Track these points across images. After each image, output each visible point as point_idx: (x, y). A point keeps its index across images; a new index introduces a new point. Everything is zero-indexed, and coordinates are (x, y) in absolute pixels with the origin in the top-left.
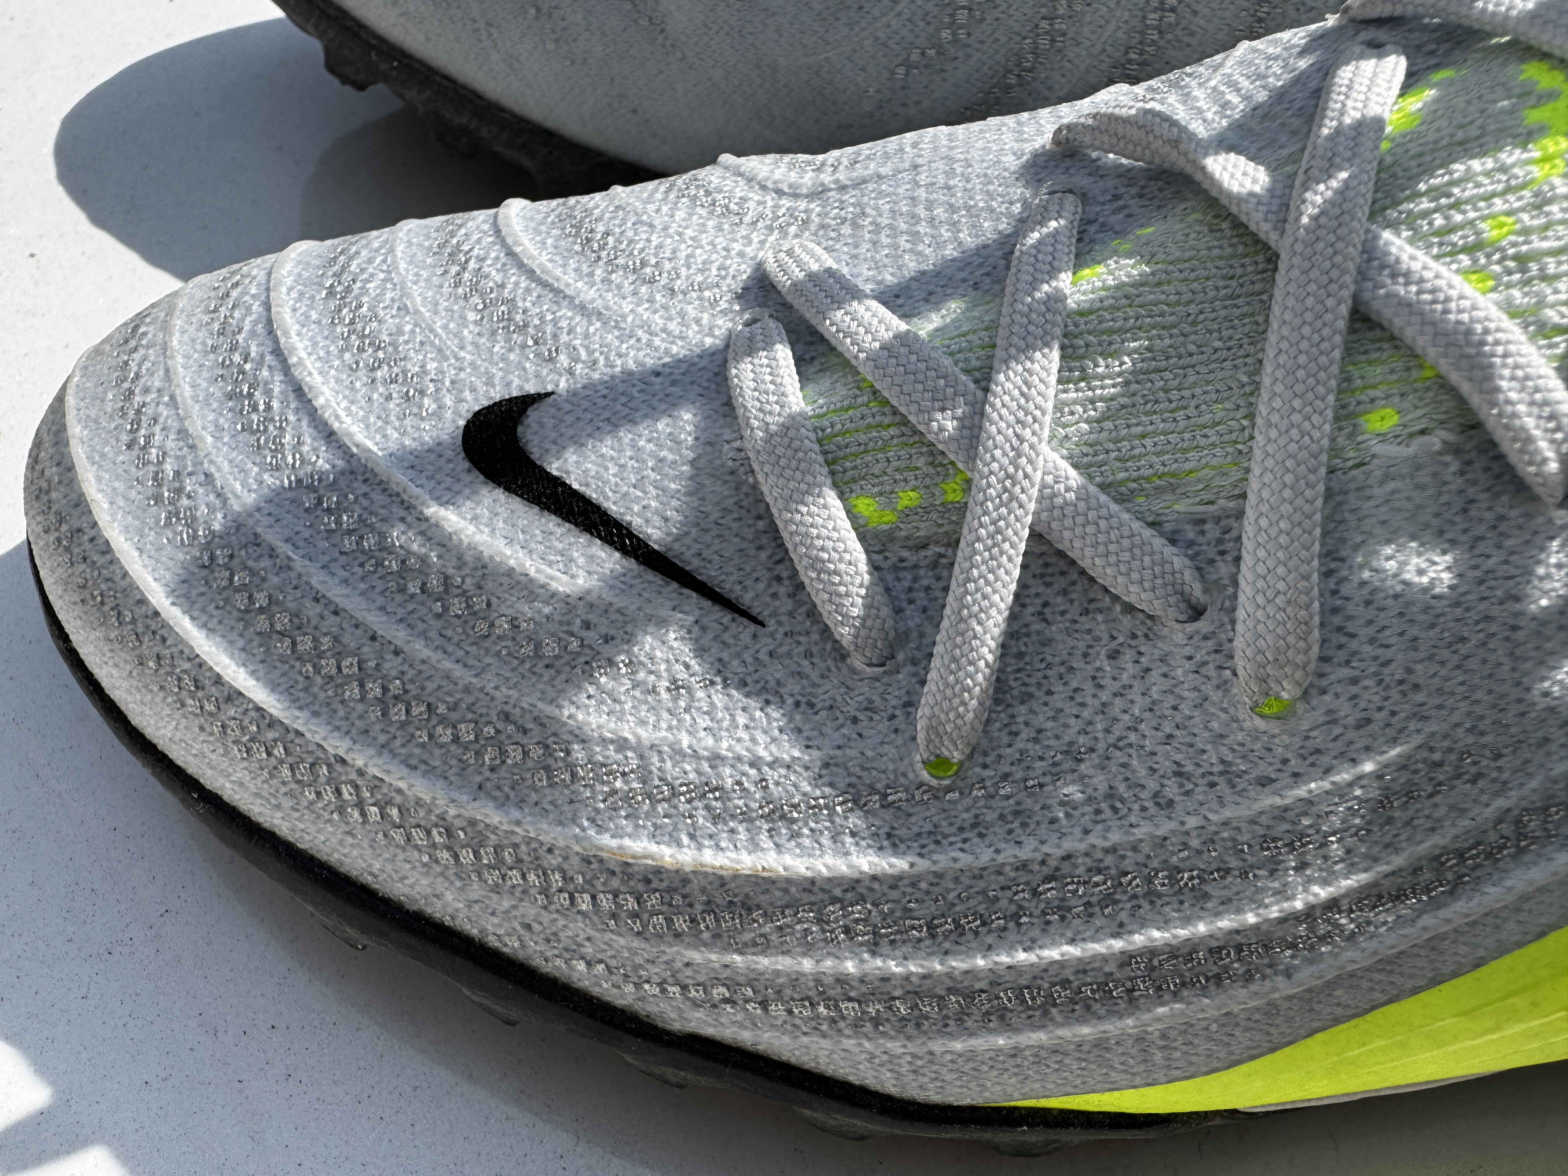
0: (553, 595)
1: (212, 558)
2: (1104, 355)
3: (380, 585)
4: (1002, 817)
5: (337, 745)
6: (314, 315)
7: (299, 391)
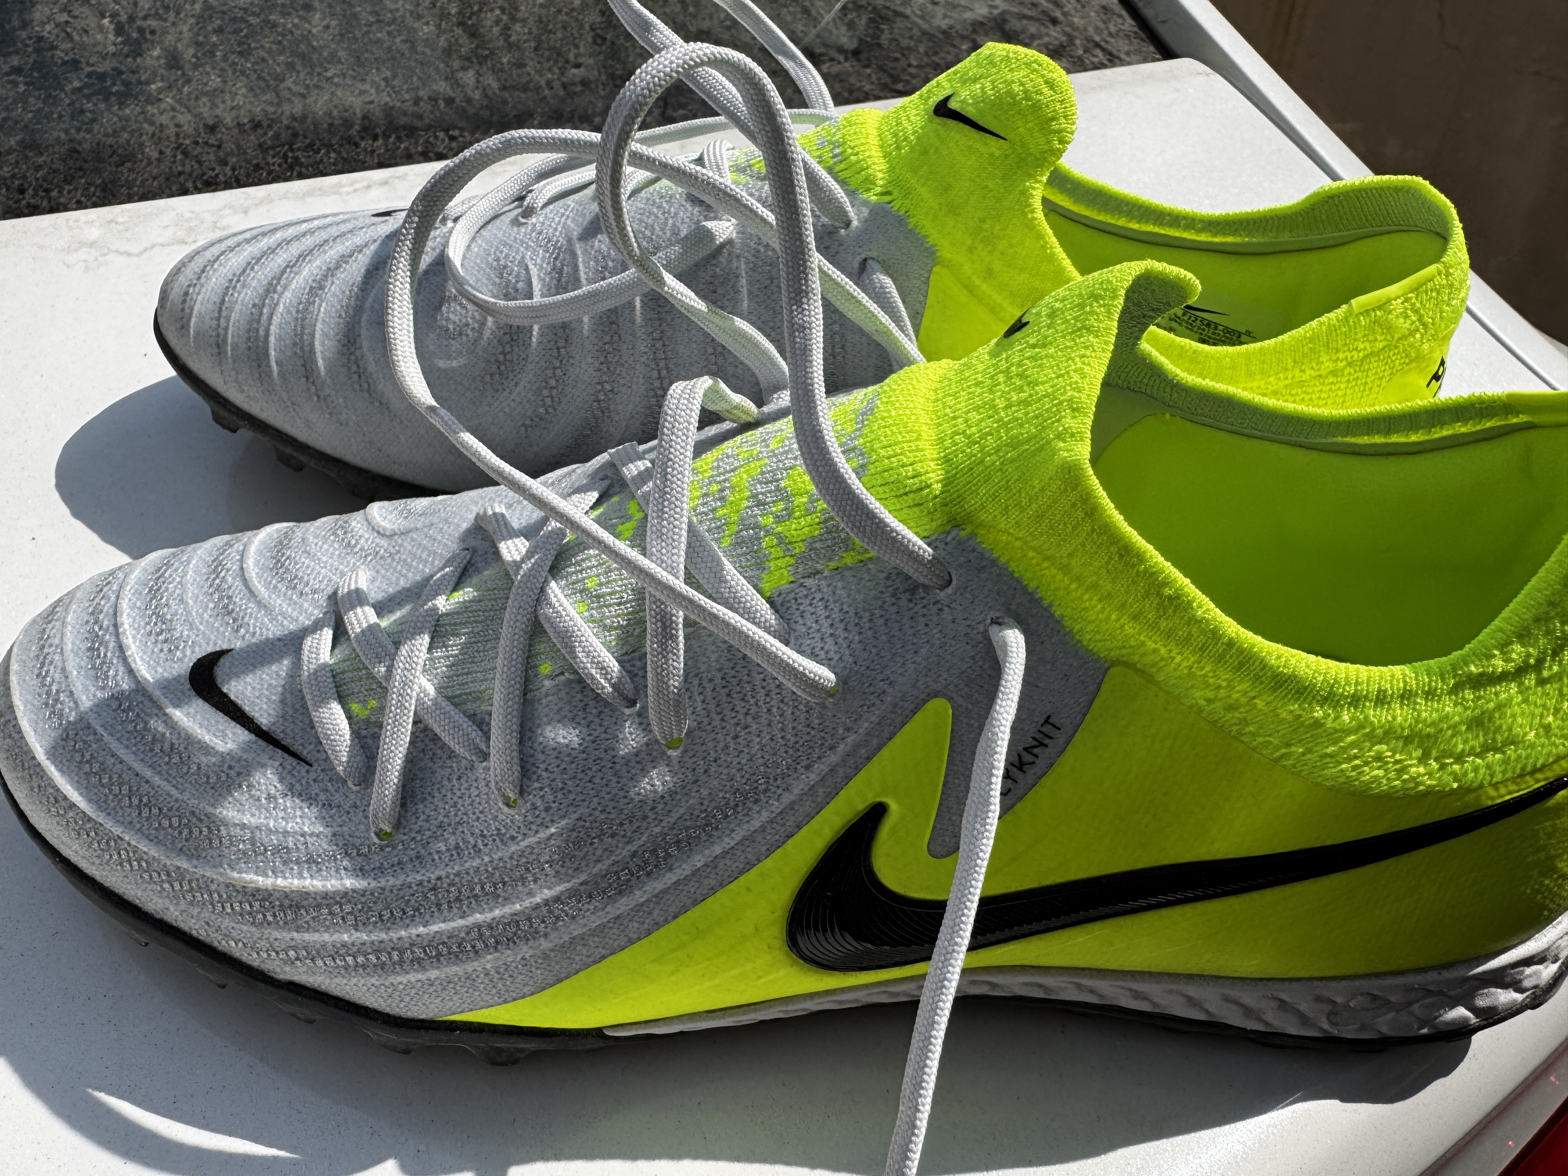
0: (217, 752)
1: (67, 735)
2: (454, 635)
3: (142, 748)
4: (411, 860)
5: (117, 830)
6: (138, 604)
7: (121, 649)
